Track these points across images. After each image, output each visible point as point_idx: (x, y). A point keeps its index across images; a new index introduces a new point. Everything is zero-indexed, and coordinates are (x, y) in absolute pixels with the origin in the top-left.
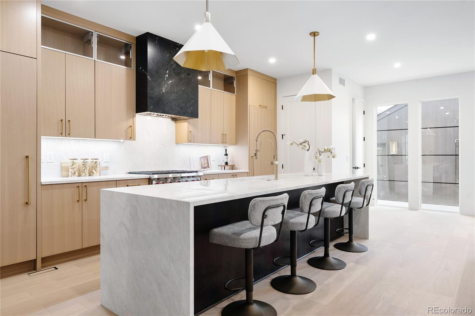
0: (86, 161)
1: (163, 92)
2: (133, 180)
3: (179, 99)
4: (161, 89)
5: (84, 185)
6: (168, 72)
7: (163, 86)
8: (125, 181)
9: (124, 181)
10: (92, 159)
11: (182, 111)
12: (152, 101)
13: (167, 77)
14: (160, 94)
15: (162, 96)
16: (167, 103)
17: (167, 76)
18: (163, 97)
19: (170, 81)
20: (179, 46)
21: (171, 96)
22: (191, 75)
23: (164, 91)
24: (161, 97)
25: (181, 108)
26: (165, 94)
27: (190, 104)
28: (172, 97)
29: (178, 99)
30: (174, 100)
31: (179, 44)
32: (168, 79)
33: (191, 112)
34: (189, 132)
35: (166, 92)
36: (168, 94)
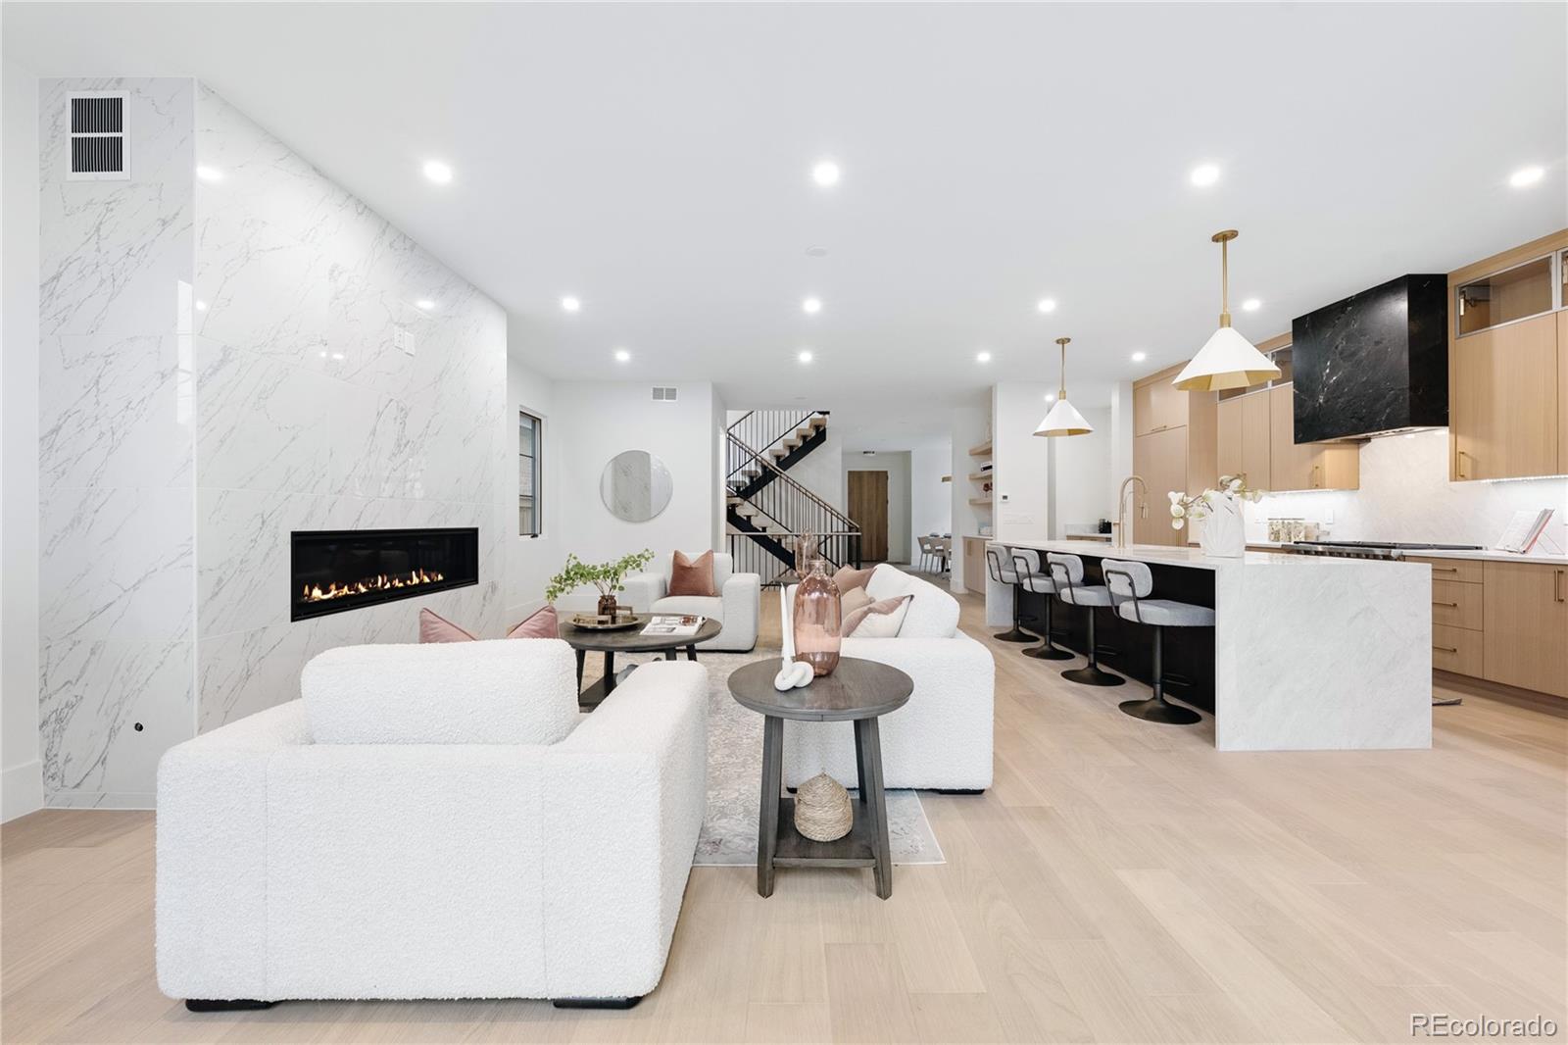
0: (1286, 521)
1: (1321, 402)
3: (1355, 403)
4: (1317, 400)
6: (1328, 363)
7: (1319, 394)
11: (1362, 423)
12: (1300, 425)
13: (1327, 375)
14: (1315, 408)
15: (1318, 409)
16: (1329, 419)
17: (1328, 372)
18: (1322, 412)
19: (1335, 379)
20: (1354, 300)
21: (1338, 404)
22: (1385, 341)
24: (1317, 413)
25: (1360, 419)
26: (1324, 405)
27: (1381, 404)
30: (1343, 410)
32: (1329, 376)
33: (1387, 419)
34: (1457, 456)
35: (1326, 402)
36: (1329, 403)
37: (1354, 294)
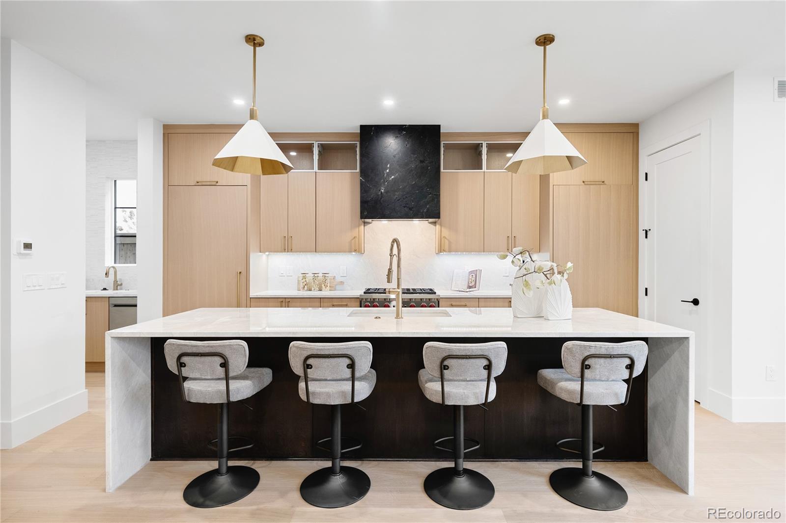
0: (316, 275)
1: (381, 192)
2: (340, 299)
3: (406, 197)
4: (379, 189)
5: (288, 300)
6: (388, 166)
7: (381, 184)
8: (331, 299)
9: (337, 299)
10: (323, 274)
11: (411, 212)
12: (366, 205)
13: (387, 173)
14: (378, 195)
15: (380, 196)
16: (388, 205)
17: (388, 171)
18: (382, 199)
19: (393, 177)
20: (407, 128)
21: (394, 195)
22: (426, 162)
23: (383, 191)
24: (379, 199)
25: (410, 209)
26: (385, 194)
27: (424, 202)
28: (396, 196)
29: (404, 197)
30: (398, 200)
31: (405, 125)
32: (389, 175)
33: (427, 211)
34: (441, 239)
35: (386, 192)
36: (389, 194)
37: (408, 124)
